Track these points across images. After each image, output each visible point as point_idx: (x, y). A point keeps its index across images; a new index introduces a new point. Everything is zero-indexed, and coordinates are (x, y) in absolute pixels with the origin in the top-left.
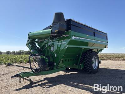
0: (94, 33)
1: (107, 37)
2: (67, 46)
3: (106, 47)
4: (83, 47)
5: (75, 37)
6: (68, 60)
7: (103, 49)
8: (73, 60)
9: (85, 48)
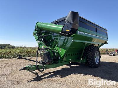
0: (96, 29)
1: (107, 33)
2: (73, 41)
3: (106, 43)
4: (86, 42)
5: (80, 32)
6: (71, 54)
7: (103, 45)
8: (76, 54)
9: (88, 43)
